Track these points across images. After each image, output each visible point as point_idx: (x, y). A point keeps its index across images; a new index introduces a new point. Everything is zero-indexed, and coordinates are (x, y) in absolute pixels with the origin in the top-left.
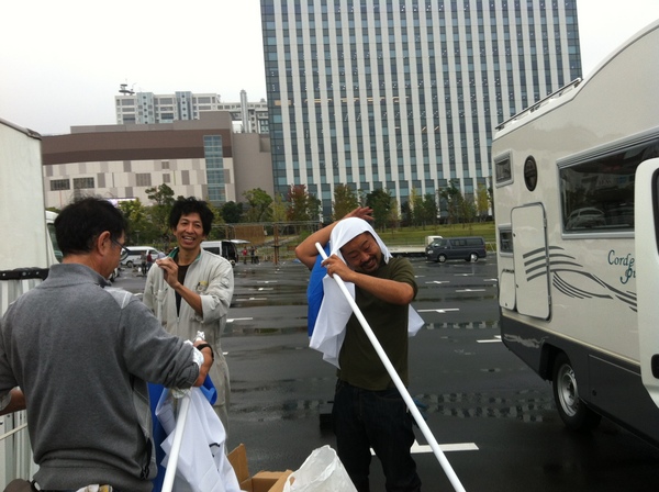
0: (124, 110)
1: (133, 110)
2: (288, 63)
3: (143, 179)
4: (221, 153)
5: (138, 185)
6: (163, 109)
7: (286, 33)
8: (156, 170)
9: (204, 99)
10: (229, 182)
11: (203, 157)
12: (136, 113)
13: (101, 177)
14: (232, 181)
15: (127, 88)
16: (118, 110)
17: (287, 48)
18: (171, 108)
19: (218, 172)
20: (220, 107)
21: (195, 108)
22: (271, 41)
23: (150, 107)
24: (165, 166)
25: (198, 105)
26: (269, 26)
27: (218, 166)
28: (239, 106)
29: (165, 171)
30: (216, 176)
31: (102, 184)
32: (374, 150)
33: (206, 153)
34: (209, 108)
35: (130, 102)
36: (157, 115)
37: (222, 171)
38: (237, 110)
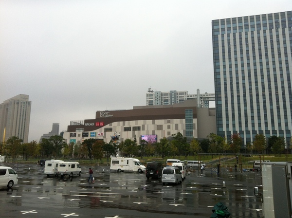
0: (149, 98)
1: (153, 98)
2: (225, 79)
3: (160, 127)
4: (192, 116)
5: (157, 130)
6: (164, 98)
7: (224, 67)
8: (165, 123)
9: (181, 93)
10: (195, 129)
11: (184, 118)
12: (154, 99)
13: (143, 126)
14: (196, 128)
15: (151, 90)
16: (147, 98)
17: (225, 73)
18: (168, 97)
19: (190, 125)
20: (188, 96)
21: (177, 97)
22: (217, 70)
23: (159, 97)
24: (169, 122)
25: (179, 96)
26: (217, 64)
27: (190, 122)
28: (196, 96)
29: (169, 124)
30: (189, 126)
31: (143, 129)
32: (266, 116)
33: (186, 117)
34: (183, 97)
35: (152, 95)
36: (162, 100)
37: (192, 124)
38: (195, 97)
